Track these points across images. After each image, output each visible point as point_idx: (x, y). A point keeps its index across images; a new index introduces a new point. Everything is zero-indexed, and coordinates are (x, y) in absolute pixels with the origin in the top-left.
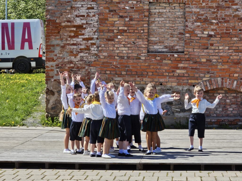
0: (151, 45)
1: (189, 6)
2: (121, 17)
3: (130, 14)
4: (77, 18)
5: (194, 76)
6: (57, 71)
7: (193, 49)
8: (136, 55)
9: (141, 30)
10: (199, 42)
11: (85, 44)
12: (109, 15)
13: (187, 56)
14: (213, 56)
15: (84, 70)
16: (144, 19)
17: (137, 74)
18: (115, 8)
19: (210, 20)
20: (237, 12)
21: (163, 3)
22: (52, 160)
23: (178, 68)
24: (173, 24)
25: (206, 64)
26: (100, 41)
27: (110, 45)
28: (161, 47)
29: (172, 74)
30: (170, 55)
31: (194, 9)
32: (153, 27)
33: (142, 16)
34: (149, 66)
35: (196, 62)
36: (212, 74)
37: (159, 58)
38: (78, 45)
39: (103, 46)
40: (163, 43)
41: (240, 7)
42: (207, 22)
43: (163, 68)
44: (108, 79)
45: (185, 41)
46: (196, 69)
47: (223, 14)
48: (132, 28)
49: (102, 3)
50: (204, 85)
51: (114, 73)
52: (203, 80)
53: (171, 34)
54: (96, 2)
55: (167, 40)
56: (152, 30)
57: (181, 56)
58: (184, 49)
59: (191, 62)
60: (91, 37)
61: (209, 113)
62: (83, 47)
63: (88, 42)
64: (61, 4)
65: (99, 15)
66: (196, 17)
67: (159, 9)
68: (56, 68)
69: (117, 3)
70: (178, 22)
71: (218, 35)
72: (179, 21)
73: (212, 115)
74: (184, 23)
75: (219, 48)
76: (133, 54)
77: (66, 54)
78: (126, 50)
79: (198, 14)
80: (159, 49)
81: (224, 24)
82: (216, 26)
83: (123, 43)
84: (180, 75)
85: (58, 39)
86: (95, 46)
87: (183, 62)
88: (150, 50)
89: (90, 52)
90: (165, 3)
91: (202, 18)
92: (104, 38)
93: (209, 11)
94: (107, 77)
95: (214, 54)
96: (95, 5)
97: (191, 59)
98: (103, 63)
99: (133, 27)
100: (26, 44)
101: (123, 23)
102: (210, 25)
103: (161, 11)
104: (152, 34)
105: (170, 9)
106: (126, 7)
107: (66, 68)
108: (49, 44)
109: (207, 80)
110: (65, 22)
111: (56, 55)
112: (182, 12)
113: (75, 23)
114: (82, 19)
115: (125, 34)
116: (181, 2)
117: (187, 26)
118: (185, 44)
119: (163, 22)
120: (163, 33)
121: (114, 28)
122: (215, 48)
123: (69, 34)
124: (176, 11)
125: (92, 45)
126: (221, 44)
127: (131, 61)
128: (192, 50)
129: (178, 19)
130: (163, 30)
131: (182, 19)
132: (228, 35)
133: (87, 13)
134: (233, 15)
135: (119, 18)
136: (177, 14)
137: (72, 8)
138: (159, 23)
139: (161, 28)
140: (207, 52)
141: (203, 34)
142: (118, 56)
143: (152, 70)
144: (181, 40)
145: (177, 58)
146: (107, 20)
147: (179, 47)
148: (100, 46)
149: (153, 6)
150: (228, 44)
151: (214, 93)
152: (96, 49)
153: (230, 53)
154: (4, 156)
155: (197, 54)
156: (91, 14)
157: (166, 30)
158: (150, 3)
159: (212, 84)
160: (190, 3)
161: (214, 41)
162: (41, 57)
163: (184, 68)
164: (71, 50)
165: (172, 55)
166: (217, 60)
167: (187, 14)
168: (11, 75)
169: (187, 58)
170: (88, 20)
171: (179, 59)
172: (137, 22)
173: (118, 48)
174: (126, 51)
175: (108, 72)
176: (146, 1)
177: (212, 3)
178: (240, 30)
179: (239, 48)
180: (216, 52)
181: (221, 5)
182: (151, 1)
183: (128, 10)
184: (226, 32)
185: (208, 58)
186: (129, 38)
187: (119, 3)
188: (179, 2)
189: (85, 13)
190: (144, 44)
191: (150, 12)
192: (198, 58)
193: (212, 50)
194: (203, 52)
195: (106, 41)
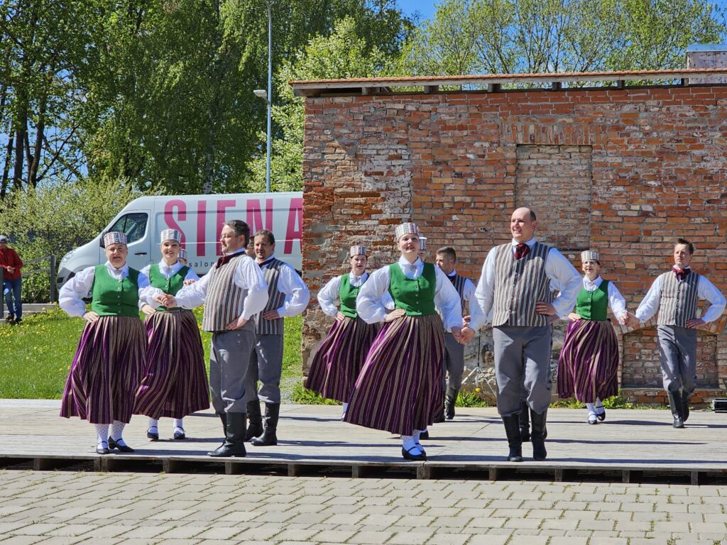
1: (599, 151)
2: (459, 175)
3: (477, 169)
4: (368, 179)
7: (609, 241)
10: (621, 227)
11: (385, 231)
12: (433, 172)
14: (649, 256)
16: (506, 181)
18: (446, 158)
19: (645, 180)
20: (703, 164)
21: (546, 146)
24: (566, 190)
25: (636, 273)
27: (435, 235)
31: (611, 158)
32: (526, 195)
33: (501, 174)
38: (370, 233)
40: (546, 230)
41: (709, 154)
42: (637, 184)
45: (592, 225)
47: (673, 169)
48: (481, 199)
49: (419, 146)
53: (563, 211)
54: (407, 145)
55: (553, 223)
58: (588, 242)
59: (605, 271)
60: (397, 218)
61: (642, 377)
62: (379, 239)
63: (390, 227)
65: (412, 172)
66: (614, 175)
67: (538, 159)
69: (450, 146)
70: (576, 186)
71: (662, 211)
72: (579, 183)
73: (651, 383)
74: (589, 187)
75: (664, 240)
78: (470, 245)
79: (619, 167)
81: (675, 189)
82: (657, 194)
83: (463, 230)
85: (328, 222)
90: (549, 145)
91: (628, 177)
92: (423, 220)
93: (643, 161)
95: (653, 253)
96: (405, 151)
99: (482, 195)
101: (462, 187)
102: (645, 191)
103: (540, 162)
105: (560, 157)
106: (468, 156)
108: (309, 231)
110: (343, 186)
111: (324, 256)
112: (586, 164)
113: (363, 188)
114: (377, 180)
115: (466, 212)
116: (584, 144)
117: (595, 194)
118: (591, 233)
119: (547, 186)
120: (547, 208)
122: (655, 239)
123: (351, 211)
124: (573, 162)
126: (669, 231)
128: (605, 244)
129: (576, 179)
130: (545, 203)
131: (585, 179)
132: (684, 212)
133: (389, 167)
134: (694, 168)
135: (455, 177)
136: (576, 168)
137: (356, 156)
138: (537, 188)
139: (541, 198)
140: (638, 247)
141: (629, 209)
144: (583, 224)
146: (430, 181)
147: (578, 238)
149: (526, 152)
150: (683, 232)
151: (651, 337)
155: (615, 253)
156: (397, 170)
157: (552, 204)
158: (518, 145)
160: (601, 145)
161: (653, 225)
166: (658, 265)
167: (595, 169)
170: (390, 182)
172: (492, 185)
173: (453, 241)
174: (468, 248)
176: (508, 143)
177: (649, 146)
178: (709, 202)
179: (706, 240)
180: (656, 247)
181: (668, 149)
182: (521, 142)
183: (474, 160)
184: (678, 207)
185: (640, 261)
186: (475, 220)
187: (454, 146)
188: (578, 144)
189: (384, 168)
190: (506, 233)
191: (518, 164)
192: (617, 261)
193: (647, 244)
194: (630, 249)
195: (427, 226)
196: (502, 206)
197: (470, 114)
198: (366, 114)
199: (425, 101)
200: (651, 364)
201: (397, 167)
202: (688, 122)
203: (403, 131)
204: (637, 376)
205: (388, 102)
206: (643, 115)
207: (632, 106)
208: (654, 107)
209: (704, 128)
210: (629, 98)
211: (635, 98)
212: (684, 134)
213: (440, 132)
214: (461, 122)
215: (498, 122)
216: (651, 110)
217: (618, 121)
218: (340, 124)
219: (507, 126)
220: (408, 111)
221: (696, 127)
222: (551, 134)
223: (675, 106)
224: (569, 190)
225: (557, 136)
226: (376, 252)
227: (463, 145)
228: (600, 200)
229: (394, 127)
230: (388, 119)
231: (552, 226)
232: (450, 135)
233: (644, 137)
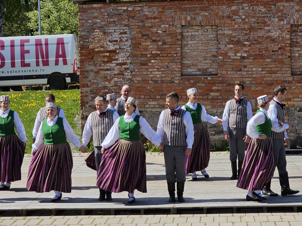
0: (185, 68)
1: (221, 28)
2: (154, 41)
3: (163, 38)
4: (110, 44)
5: (227, 99)
6: (92, 96)
7: (227, 71)
8: (170, 79)
9: (174, 53)
10: (232, 64)
11: (119, 69)
12: (142, 40)
13: (221, 79)
14: (246, 77)
16: (177, 43)
18: (148, 33)
19: (243, 42)
20: (270, 33)
21: (196, 26)
23: (212, 91)
26: (133, 66)
27: (143, 70)
28: (195, 70)
29: (206, 97)
30: (204, 78)
31: (227, 31)
32: (186, 50)
33: (175, 40)
34: (183, 89)
35: (229, 85)
36: (246, 96)
37: (192, 81)
38: (112, 70)
39: (137, 70)
40: (197, 66)
41: (272, 29)
42: (239, 44)
44: (142, 104)
45: (219, 63)
46: (230, 91)
47: (256, 36)
48: (165, 52)
49: (135, 28)
51: (148, 97)
53: (204, 56)
54: (129, 27)
55: (200, 62)
56: (185, 53)
57: (214, 78)
58: (217, 71)
59: (225, 85)
60: (125, 62)
62: (116, 72)
63: (121, 67)
64: (93, 30)
65: (132, 40)
66: (228, 39)
67: (192, 32)
68: (91, 94)
69: (150, 27)
70: (210, 44)
71: (252, 56)
72: (212, 43)
74: (216, 45)
75: (253, 70)
76: (167, 78)
77: (100, 80)
78: (160, 74)
79: (230, 36)
80: (193, 72)
81: (257, 46)
82: (249, 48)
83: (157, 67)
84: (214, 98)
85: (91, 65)
86: (128, 71)
87: (217, 85)
88: (184, 74)
89: (124, 77)
91: (235, 40)
92: (137, 63)
93: (242, 32)
94: (141, 101)
95: (248, 76)
96: (128, 30)
97: (224, 82)
98: (138, 87)
99: (166, 50)
101: (156, 47)
102: (243, 46)
103: (193, 33)
104: (185, 57)
105: (202, 31)
106: (158, 31)
107: (101, 94)
108: (83, 70)
110: (98, 47)
111: (90, 81)
112: (215, 34)
113: (108, 48)
114: (115, 44)
115: (158, 58)
116: (214, 25)
117: (220, 48)
118: (218, 67)
119: (196, 45)
120: (196, 56)
121: (147, 53)
122: (248, 70)
123: (103, 59)
124: (209, 33)
125: (126, 70)
126: (254, 66)
127: (165, 85)
128: (225, 72)
129: (210, 41)
130: (196, 53)
131: (215, 41)
132: (262, 56)
133: (120, 38)
134: (266, 36)
135: (152, 42)
136: (210, 36)
137: (105, 33)
138: (191, 46)
139: (194, 51)
140: (240, 73)
141: (236, 56)
142: (152, 80)
144: (214, 63)
145: (211, 80)
146: (140, 44)
147: (212, 69)
148: (134, 71)
149: (186, 29)
150: (261, 66)
152: (129, 74)
153: (264, 75)
155: (230, 76)
156: (124, 39)
157: (199, 53)
158: (182, 26)
160: (222, 25)
161: (247, 63)
162: (76, 72)
163: (218, 91)
164: (105, 75)
165: (206, 78)
166: (250, 81)
167: (219, 37)
170: (121, 45)
171: (213, 82)
172: (170, 45)
173: (152, 72)
175: (143, 97)
176: (178, 25)
177: (245, 25)
178: (273, 51)
179: (272, 70)
180: (249, 73)
181: (253, 27)
182: (184, 24)
183: (161, 34)
184: (259, 54)
185: (241, 80)
186: (162, 62)
188: (211, 25)
189: (118, 38)
190: (177, 68)
191: (183, 35)
192: (231, 80)
193: (245, 72)
194: (237, 74)
195: (139, 66)
196: (175, 55)
197: (159, 12)
198: (108, 12)
199: (137, 6)
201: (124, 38)
202: (262, 14)
203: (127, 20)
205: (119, 6)
206: (241, 11)
207: (236, 7)
208: (246, 7)
209: (270, 17)
210: (235, 3)
211: (237, 3)
212: (260, 20)
213: (145, 20)
214: (155, 15)
215: (172, 15)
216: (245, 8)
217: (229, 14)
218: (96, 18)
219: (177, 17)
220: (129, 11)
221: (266, 16)
222: (198, 21)
223: (256, 7)
224: (207, 46)
225: (201, 21)
226: (115, 79)
227: (156, 26)
228: (222, 51)
229: (122, 18)
230: (119, 15)
231: (199, 64)
232: (149, 21)
233: (242, 21)
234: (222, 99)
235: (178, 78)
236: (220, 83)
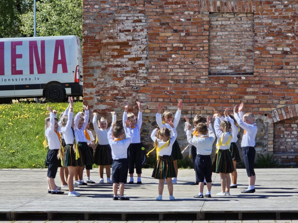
0: (213, 65)
1: (258, 16)
2: (176, 31)
3: (186, 28)
4: (121, 34)
5: (266, 103)
6: (98, 99)
7: (265, 69)
8: (195, 78)
9: (200, 47)
10: (272, 60)
11: (132, 65)
12: (160, 29)
13: (257, 79)
14: (288, 77)
15: (131, 98)
16: (204, 34)
17: (196, 102)
18: (168, 21)
19: (285, 33)
21: (227, 13)
22: (92, 209)
23: (247, 93)
24: (239, 39)
25: (281, 87)
26: (149, 62)
27: (162, 66)
28: (225, 68)
30: (237, 77)
31: (265, 20)
32: (215, 43)
33: (201, 30)
34: (211, 91)
35: (267, 86)
36: (288, 99)
37: (222, 82)
38: (123, 66)
39: (153, 67)
40: (228, 62)
42: (280, 35)
43: (228, 93)
45: (255, 60)
46: (268, 94)
48: (189, 45)
49: (151, 14)
50: (279, 114)
51: (168, 101)
52: (277, 107)
53: (237, 51)
54: (144, 14)
55: (232, 58)
56: (213, 47)
57: (249, 78)
58: (253, 69)
59: (262, 86)
60: (139, 56)
61: (285, 148)
62: (129, 69)
63: (135, 62)
64: (101, 17)
65: (148, 30)
66: (267, 30)
67: (222, 21)
68: (96, 96)
69: (170, 14)
71: (295, 51)
72: (246, 35)
73: (289, 151)
75: (297, 68)
76: (192, 77)
77: (108, 78)
78: (183, 72)
79: (270, 26)
80: (223, 71)
82: (292, 41)
83: (179, 63)
84: (249, 102)
85: (98, 60)
86: (144, 68)
87: (252, 86)
88: (212, 72)
89: (138, 75)
90: (229, 13)
91: (275, 31)
92: (154, 58)
93: (283, 22)
95: (290, 75)
96: (143, 17)
97: (262, 82)
98: (155, 88)
99: (190, 43)
100: (60, 66)
101: (178, 38)
102: (285, 39)
103: (224, 23)
104: (214, 51)
105: (235, 20)
106: (181, 19)
107: (109, 95)
108: (87, 65)
109: (282, 107)
110: (107, 38)
111: (96, 80)
112: (250, 24)
113: (118, 40)
114: (127, 35)
115: (180, 52)
116: (249, 12)
117: (256, 41)
118: (254, 64)
119: (227, 37)
120: (227, 50)
122: (292, 67)
123: (112, 53)
124: (243, 23)
125: (140, 66)
127: (189, 86)
128: (263, 71)
129: (245, 32)
130: (227, 47)
131: (250, 32)
133: (133, 27)
135: (173, 32)
136: (244, 26)
137: (114, 21)
138: (222, 38)
139: (224, 44)
140: (281, 72)
141: (276, 50)
142: (172, 80)
143: (215, 97)
144: (249, 59)
145: (245, 80)
146: (158, 35)
147: (247, 67)
148: (151, 68)
149: (215, 17)
151: (290, 124)
152: (145, 71)
154: (33, 206)
155: (269, 76)
156: (139, 29)
157: (231, 47)
158: (210, 13)
159: (288, 112)
160: (259, 12)
161: (290, 59)
162: (78, 82)
163: (254, 93)
164: (115, 73)
165: (239, 77)
166: (294, 82)
167: (256, 27)
168: (42, 104)
169: (258, 80)
170: (135, 36)
171: (247, 82)
172: (196, 37)
173: (173, 70)
174: (182, 74)
175: (161, 100)
176: (205, 12)
177: (287, 13)
180: (292, 72)
181: (297, 14)
182: (212, 11)
183: (184, 22)
185: (283, 80)
186: (185, 57)
187: (172, 14)
188: (246, 12)
189: (131, 27)
190: (204, 65)
191: (211, 24)
192: (270, 81)
193: (287, 70)
194: (277, 73)
195: (157, 61)
196: (201, 49)
200: (290, 140)
203: (142, 5)
204: (282, 147)
213: (164, 6)
218: (104, 2)
219: (204, 2)
222: (230, 7)
225: (233, 7)
226: (127, 77)
229: (136, 3)
231: (231, 60)
232: (170, 7)
233: (284, 8)
234: (259, 103)
235: (205, 77)
236: (257, 84)
